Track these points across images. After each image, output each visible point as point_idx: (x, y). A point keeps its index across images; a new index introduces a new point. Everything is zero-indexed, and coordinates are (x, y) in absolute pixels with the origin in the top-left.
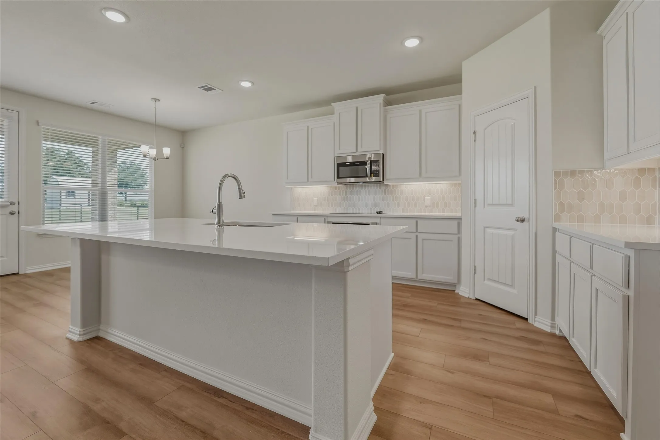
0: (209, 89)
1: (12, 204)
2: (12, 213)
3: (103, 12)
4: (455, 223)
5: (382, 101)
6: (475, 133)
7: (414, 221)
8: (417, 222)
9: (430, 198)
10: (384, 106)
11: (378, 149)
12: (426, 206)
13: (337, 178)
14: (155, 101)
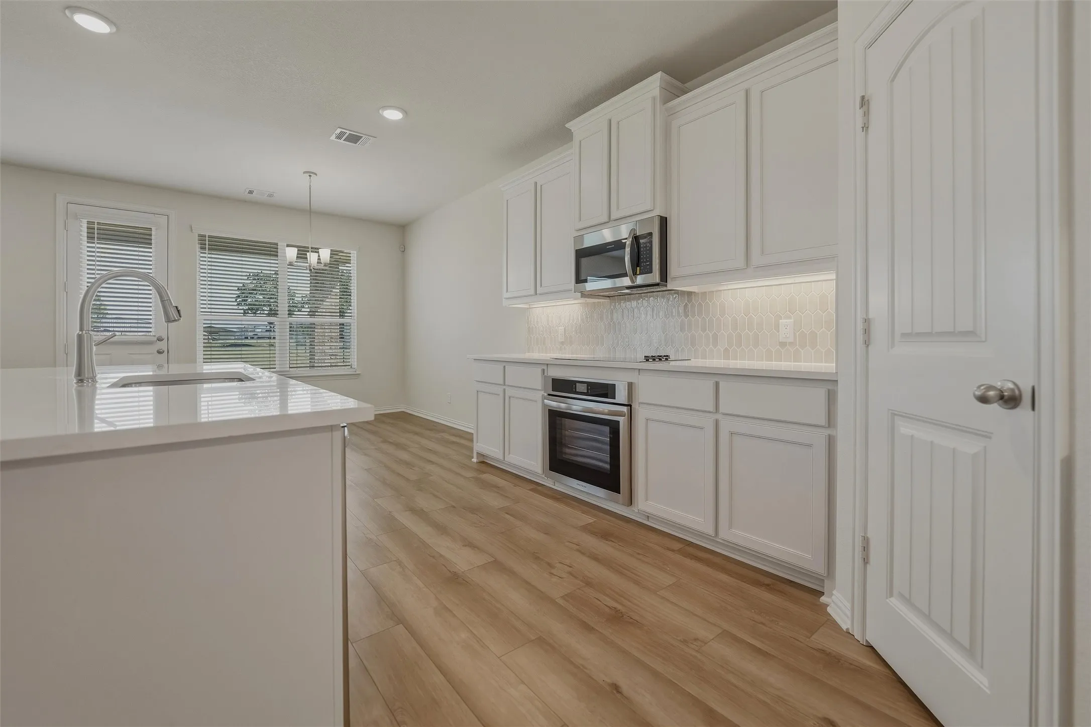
0: (354, 139)
1: (160, 339)
2: (159, 352)
3: (67, 12)
4: (820, 393)
5: (656, 92)
6: (864, 102)
7: (709, 384)
8: (717, 385)
9: (792, 320)
10: (666, 101)
11: (649, 208)
12: (783, 344)
13: (576, 283)
14: (310, 176)
